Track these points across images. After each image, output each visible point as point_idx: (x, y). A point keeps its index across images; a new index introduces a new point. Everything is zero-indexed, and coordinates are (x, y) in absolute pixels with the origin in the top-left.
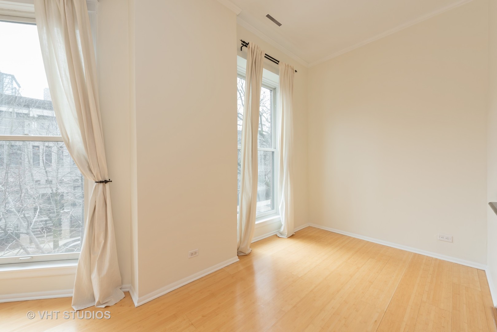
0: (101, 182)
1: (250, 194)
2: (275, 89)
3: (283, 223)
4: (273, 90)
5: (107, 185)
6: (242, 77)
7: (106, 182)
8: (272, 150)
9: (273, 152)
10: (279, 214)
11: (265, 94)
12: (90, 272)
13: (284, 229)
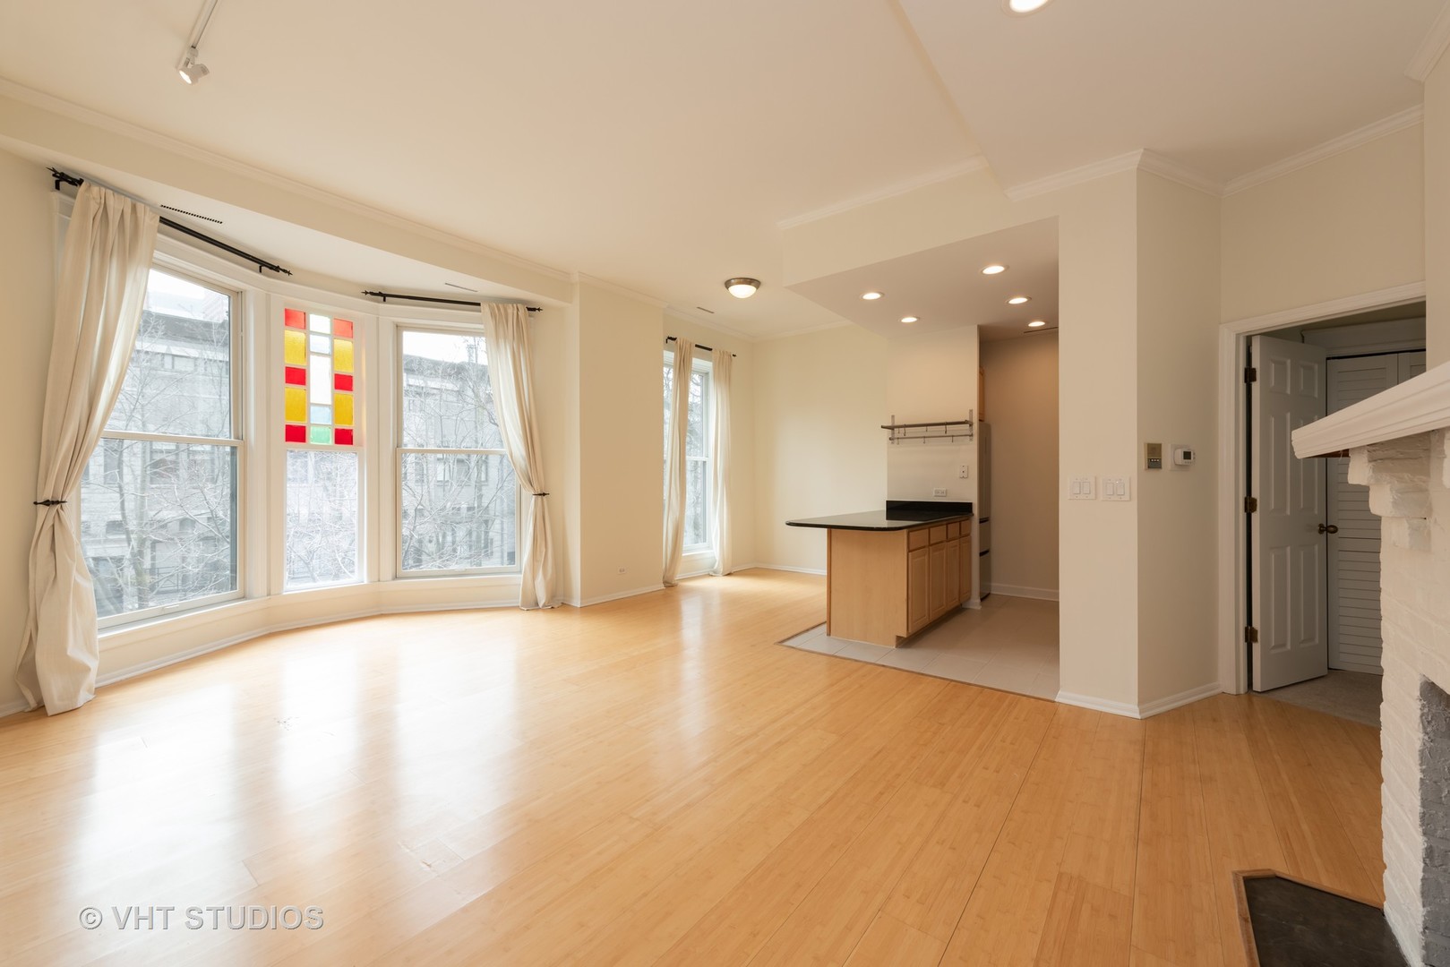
0: (540, 495)
1: (678, 514)
2: (707, 374)
3: (717, 559)
4: (705, 375)
5: (544, 497)
6: (668, 365)
7: (544, 494)
8: (704, 459)
9: (704, 462)
10: (712, 549)
11: (695, 390)
12: (534, 579)
13: (718, 566)
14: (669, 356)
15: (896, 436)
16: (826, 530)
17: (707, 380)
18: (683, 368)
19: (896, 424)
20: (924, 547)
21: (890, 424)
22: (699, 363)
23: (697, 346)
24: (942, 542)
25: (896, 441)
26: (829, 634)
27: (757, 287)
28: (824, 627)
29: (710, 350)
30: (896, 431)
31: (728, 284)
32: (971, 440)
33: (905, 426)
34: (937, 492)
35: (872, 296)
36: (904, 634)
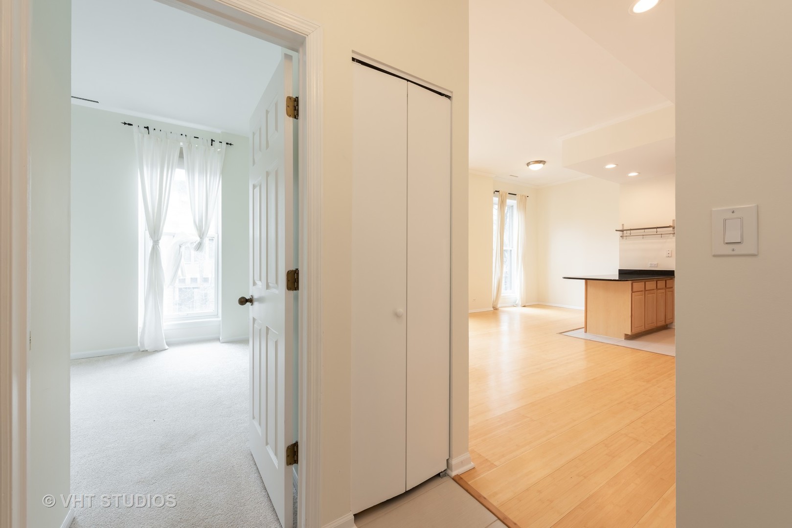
1: (500, 275)
2: (513, 206)
3: (518, 298)
4: (511, 207)
6: (495, 204)
8: (511, 248)
9: (511, 251)
10: (515, 293)
13: (519, 302)
14: (496, 200)
15: (625, 235)
16: (584, 280)
17: (512, 209)
18: (502, 204)
19: (625, 229)
20: (642, 291)
21: (621, 229)
22: (510, 202)
23: (509, 194)
24: (653, 290)
25: (625, 238)
26: (586, 332)
27: (544, 164)
28: (583, 330)
29: (516, 195)
30: (624, 232)
31: (528, 164)
32: (674, 236)
33: (631, 230)
34: (651, 264)
35: (611, 166)
36: (629, 333)
